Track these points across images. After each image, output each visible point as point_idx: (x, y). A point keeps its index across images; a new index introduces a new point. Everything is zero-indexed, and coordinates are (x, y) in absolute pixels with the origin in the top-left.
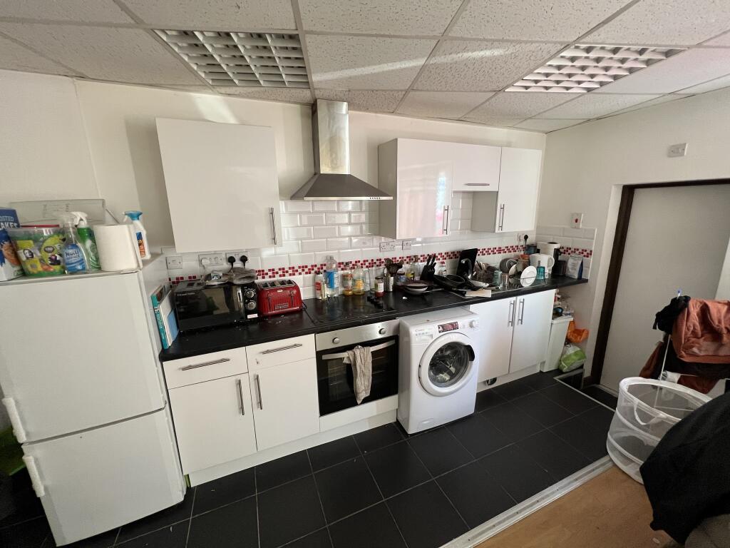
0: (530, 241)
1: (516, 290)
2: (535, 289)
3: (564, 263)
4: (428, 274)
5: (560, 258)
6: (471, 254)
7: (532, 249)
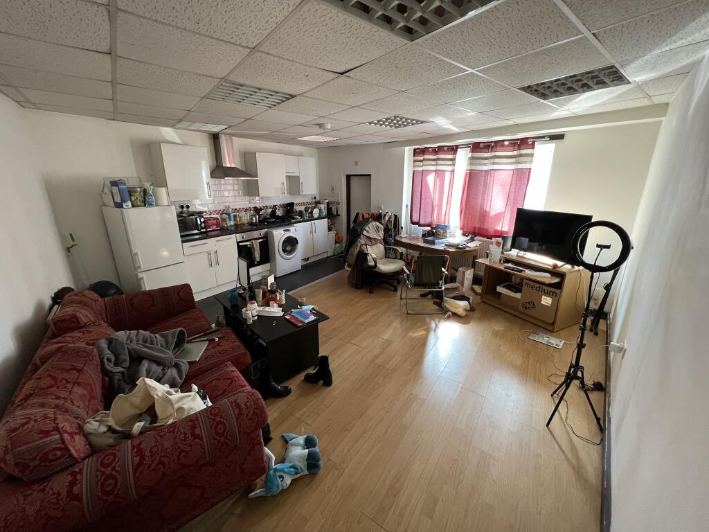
0: (317, 199)
1: (312, 219)
2: (320, 218)
3: (331, 208)
4: (273, 214)
5: (330, 206)
6: (292, 205)
7: (318, 203)
